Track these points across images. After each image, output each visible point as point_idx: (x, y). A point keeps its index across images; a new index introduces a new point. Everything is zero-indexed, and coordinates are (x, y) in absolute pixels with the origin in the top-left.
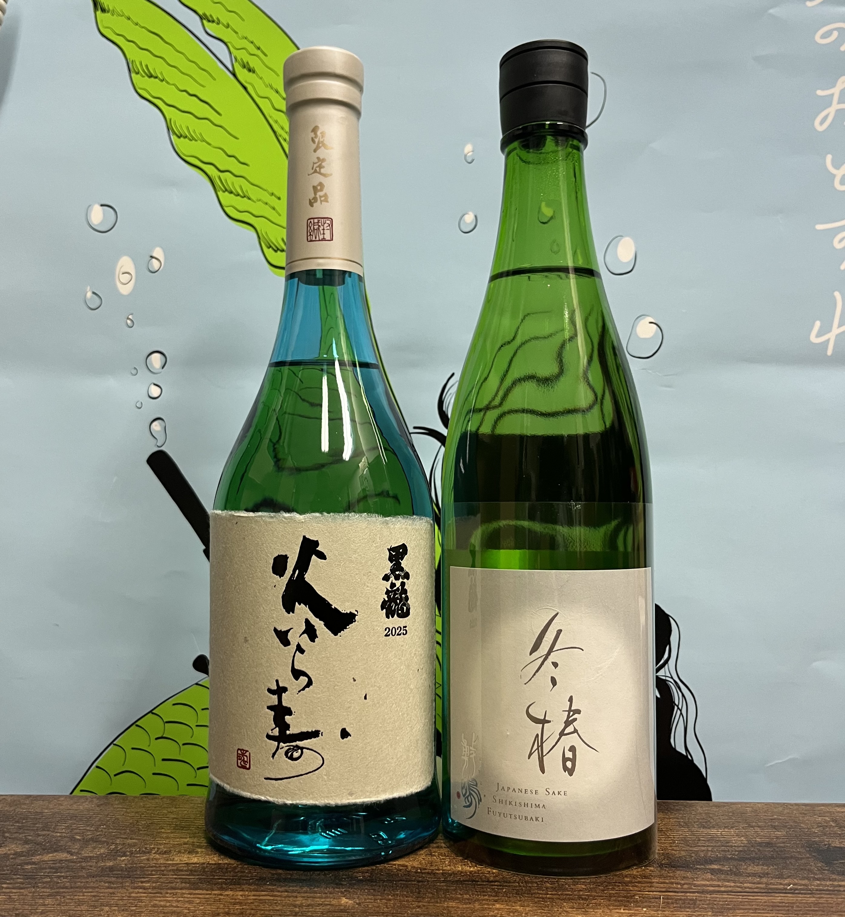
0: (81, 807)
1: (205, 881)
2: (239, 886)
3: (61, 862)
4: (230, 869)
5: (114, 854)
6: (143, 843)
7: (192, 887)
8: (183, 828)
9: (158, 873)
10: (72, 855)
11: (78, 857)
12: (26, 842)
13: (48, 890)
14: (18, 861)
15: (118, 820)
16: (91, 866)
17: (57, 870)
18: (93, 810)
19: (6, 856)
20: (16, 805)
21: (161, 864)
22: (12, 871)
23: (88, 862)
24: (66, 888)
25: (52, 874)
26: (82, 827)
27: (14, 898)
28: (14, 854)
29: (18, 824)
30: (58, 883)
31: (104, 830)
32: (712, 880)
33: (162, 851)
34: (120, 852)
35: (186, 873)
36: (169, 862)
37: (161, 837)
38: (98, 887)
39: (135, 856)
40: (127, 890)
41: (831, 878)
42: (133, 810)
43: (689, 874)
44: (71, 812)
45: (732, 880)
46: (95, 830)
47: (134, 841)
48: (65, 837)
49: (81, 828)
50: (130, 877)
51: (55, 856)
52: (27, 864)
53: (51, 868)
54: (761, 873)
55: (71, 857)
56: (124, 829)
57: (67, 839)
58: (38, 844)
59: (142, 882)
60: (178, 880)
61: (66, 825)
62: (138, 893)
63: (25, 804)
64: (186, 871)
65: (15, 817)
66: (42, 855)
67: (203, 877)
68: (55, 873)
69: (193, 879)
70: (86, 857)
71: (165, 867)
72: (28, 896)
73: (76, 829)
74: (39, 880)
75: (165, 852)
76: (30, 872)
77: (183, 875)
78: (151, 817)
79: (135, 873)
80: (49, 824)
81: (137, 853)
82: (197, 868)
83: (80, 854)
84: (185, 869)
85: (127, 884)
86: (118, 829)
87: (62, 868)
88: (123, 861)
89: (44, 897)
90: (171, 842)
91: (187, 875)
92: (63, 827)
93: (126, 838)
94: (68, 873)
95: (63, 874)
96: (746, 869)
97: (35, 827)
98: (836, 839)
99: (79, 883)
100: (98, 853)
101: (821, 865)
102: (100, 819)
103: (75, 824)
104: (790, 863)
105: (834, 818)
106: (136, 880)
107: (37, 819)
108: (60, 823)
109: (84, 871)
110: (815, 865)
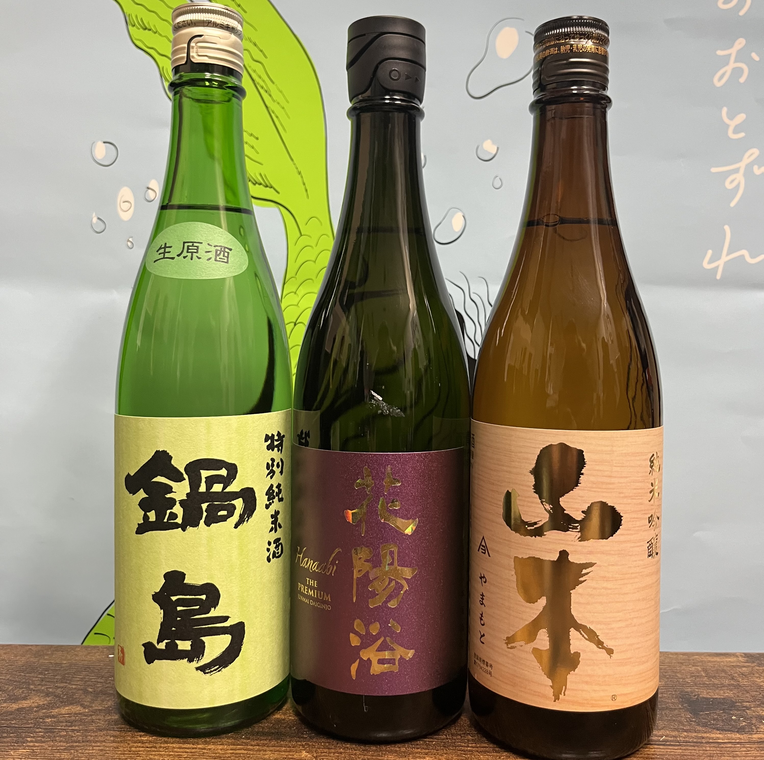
2: (220, 740)
3: (76, 716)
10: (84, 708)
11: (89, 709)
12: (47, 695)
13: (64, 744)
14: (41, 714)
16: (99, 720)
17: (72, 723)
18: (104, 661)
19: (31, 708)
20: (40, 656)
22: (35, 724)
23: (97, 715)
24: (79, 742)
26: (93, 678)
27: (36, 752)
28: (37, 707)
29: (40, 676)
30: (72, 737)
38: (104, 741)
40: (129, 744)
41: (696, 729)
44: (86, 663)
46: (105, 682)
48: (79, 689)
49: (93, 680)
51: (70, 709)
52: (48, 717)
53: (66, 722)
55: (84, 710)
57: (81, 692)
58: (57, 697)
61: (81, 677)
62: (137, 747)
63: (47, 654)
65: (38, 669)
66: (60, 708)
68: (69, 727)
70: (96, 710)
73: (88, 681)
74: (57, 733)
76: (50, 726)
80: (66, 675)
83: (92, 707)
87: (76, 721)
89: (60, 751)
92: (78, 679)
94: (81, 727)
95: (77, 728)
97: (55, 679)
98: (705, 690)
99: (89, 737)
100: (106, 706)
101: (689, 716)
102: (109, 670)
103: (88, 676)
104: (665, 713)
105: (705, 668)
106: (136, 734)
107: (57, 670)
108: (75, 675)
109: (94, 725)
110: (685, 716)
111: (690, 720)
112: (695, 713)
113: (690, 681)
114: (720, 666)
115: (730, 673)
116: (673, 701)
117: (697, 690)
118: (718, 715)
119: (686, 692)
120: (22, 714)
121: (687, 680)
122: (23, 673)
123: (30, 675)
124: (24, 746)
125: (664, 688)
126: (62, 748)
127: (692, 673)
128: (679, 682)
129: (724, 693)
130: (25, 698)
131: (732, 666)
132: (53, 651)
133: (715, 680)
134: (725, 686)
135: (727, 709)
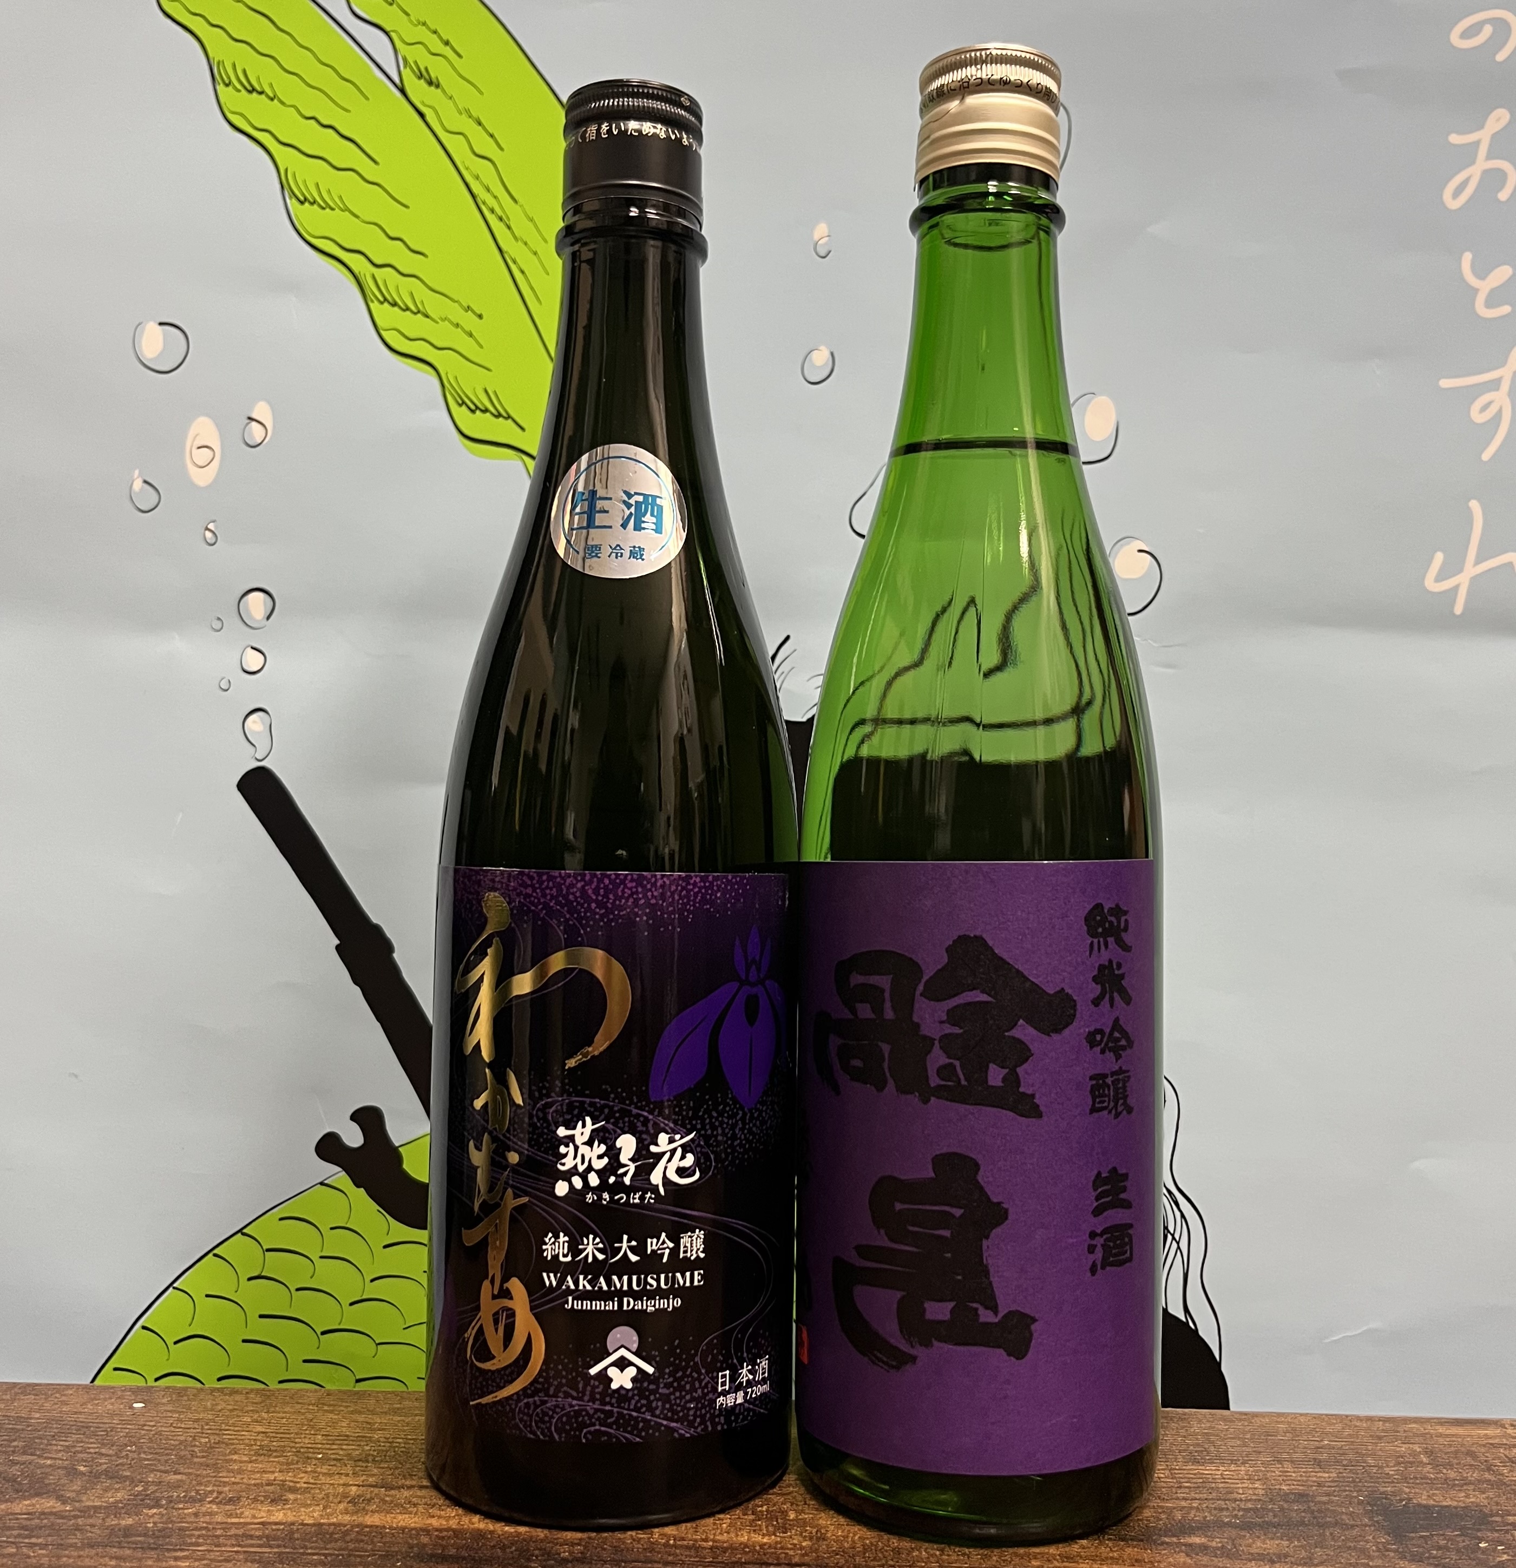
3: (42, 1517)
4: (336, 1536)
5: (137, 1504)
6: (194, 1482)
8: (270, 1452)
9: (208, 1542)
10: (64, 1503)
11: (74, 1506)
15: (161, 1435)
16: (93, 1526)
17: (31, 1531)
18: (121, 1415)
21: (217, 1523)
23: (89, 1517)
25: (21, 1540)
26: (93, 1447)
30: (29, 1557)
31: (130, 1455)
33: (224, 1498)
34: (149, 1499)
35: (259, 1542)
36: (233, 1520)
37: (228, 1471)
39: (176, 1506)
42: (190, 1416)
43: (1147, 1555)
44: (82, 1418)
46: (115, 1455)
47: (179, 1477)
48: (59, 1467)
49: (92, 1450)
50: (156, 1549)
51: (34, 1505)
53: (21, 1528)
54: (1274, 1554)
55: (62, 1508)
56: (167, 1454)
57: (61, 1472)
58: (8, 1481)
59: (176, 1559)
60: (241, 1557)
61: (67, 1444)
66: (12, 1503)
67: (287, 1550)
68: (26, 1537)
69: (267, 1555)
70: (88, 1507)
71: (223, 1529)
73: (81, 1452)
75: (231, 1499)
77: (252, 1546)
78: (221, 1430)
79: (168, 1540)
80: (36, 1441)
81: (180, 1502)
82: (279, 1533)
83: (78, 1501)
84: (257, 1533)
86: (156, 1453)
87: (41, 1528)
88: (152, 1517)
90: (245, 1481)
91: (260, 1546)
92: (59, 1448)
93: (166, 1472)
94: (50, 1539)
95: (40, 1541)
96: (1249, 1545)
97: (9, 1446)
98: (1423, 1489)
99: (65, 1559)
100: (111, 1500)
101: (1384, 1540)
102: (127, 1433)
103: (82, 1442)
104: (1331, 1534)
105: (1429, 1446)
106: (166, 1554)
107: (18, 1430)
108: (55, 1439)
109: (78, 1534)
110: (1374, 1539)
111: (1384, 1547)
112: (1398, 1534)
113: (1391, 1473)
114: (1462, 1445)
115: (1483, 1459)
116: (1351, 1509)
117: (1407, 1490)
118: (1448, 1540)
119: (1383, 1493)
121: (1387, 1470)
125: (1336, 1484)
127: (1399, 1457)
128: (1369, 1473)
129: (1466, 1497)
131: (1491, 1444)
132: (16, 1394)
133: (1449, 1471)
134: (1470, 1483)
135: (1469, 1529)
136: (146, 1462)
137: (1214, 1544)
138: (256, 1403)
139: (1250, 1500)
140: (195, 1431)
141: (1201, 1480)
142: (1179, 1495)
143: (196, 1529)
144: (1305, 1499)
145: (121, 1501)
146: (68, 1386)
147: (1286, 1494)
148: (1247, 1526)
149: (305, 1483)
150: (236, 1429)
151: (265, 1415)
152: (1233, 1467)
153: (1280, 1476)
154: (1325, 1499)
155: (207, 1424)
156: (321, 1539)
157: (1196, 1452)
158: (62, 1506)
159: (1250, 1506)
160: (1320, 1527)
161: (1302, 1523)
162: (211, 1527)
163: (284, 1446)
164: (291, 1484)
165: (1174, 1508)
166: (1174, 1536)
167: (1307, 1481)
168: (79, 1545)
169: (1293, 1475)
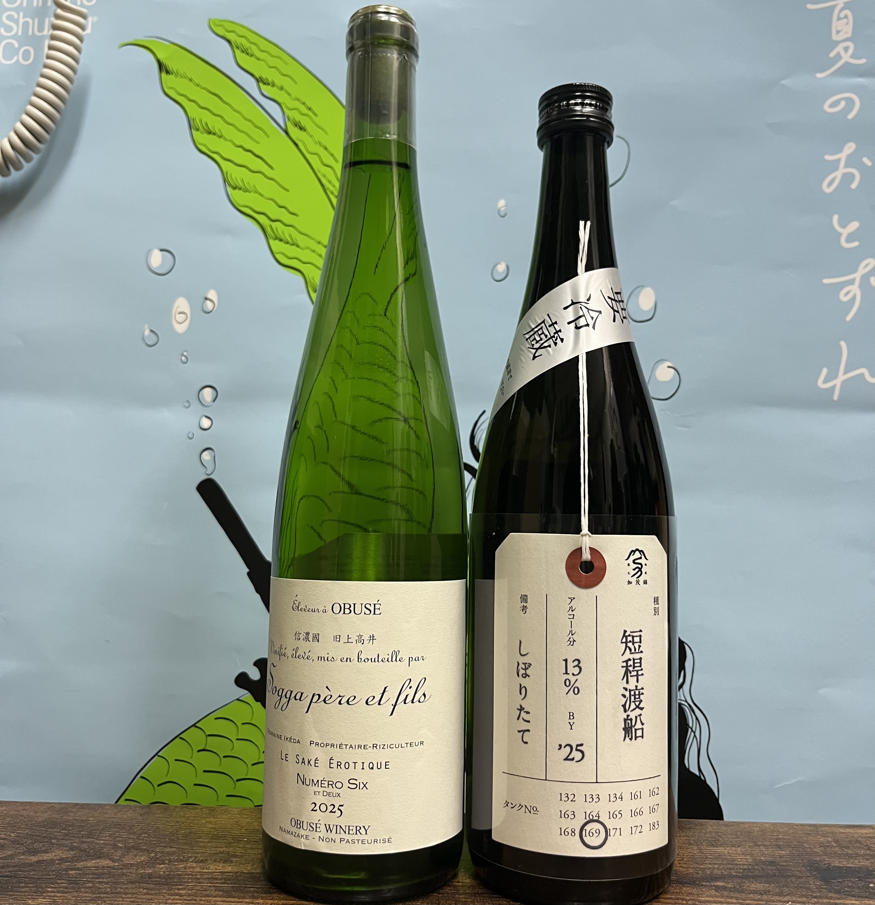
0: (125, 816)
1: (237, 889)
2: (269, 895)
3: (103, 868)
5: (153, 862)
6: (181, 852)
7: (225, 895)
9: (194, 881)
10: (114, 861)
11: (119, 863)
12: (72, 849)
13: (90, 895)
14: (64, 866)
15: (159, 829)
16: (131, 873)
17: (99, 876)
18: (136, 819)
19: (52, 861)
20: (63, 813)
21: (197, 872)
22: (57, 876)
23: (129, 869)
24: (107, 893)
25: (94, 880)
26: (125, 835)
28: (59, 860)
29: (64, 832)
30: (100, 888)
31: (145, 838)
32: (716, 896)
33: (199, 860)
34: (159, 860)
35: (221, 881)
36: (205, 871)
37: (198, 847)
38: (136, 893)
39: (173, 864)
40: (164, 897)
41: (828, 896)
42: (173, 820)
43: (694, 891)
44: (116, 820)
45: (734, 897)
46: (137, 838)
47: (172, 849)
48: (108, 845)
49: (123, 836)
50: (167, 884)
51: (98, 863)
52: (72, 869)
53: (93, 874)
54: (762, 890)
55: (113, 864)
56: (164, 838)
57: (110, 847)
58: (82, 851)
59: (178, 889)
60: (213, 888)
61: (110, 833)
62: (174, 900)
63: (71, 812)
64: (220, 879)
65: (62, 825)
66: (86, 861)
67: (237, 885)
68: (96, 879)
69: (226, 888)
70: (127, 864)
71: (201, 875)
72: (71, 900)
73: (118, 837)
74: (82, 885)
75: (202, 861)
76: (74, 877)
77: (217, 883)
78: (190, 826)
79: (172, 880)
80: (93, 831)
81: (175, 862)
82: (231, 877)
83: (121, 861)
84: (219, 877)
85: (164, 891)
86: (158, 838)
87: (104, 874)
88: (162, 869)
89: (86, 901)
90: (208, 851)
91: (222, 883)
92: (107, 835)
93: (165, 847)
94: (109, 879)
95: (104, 880)
96: (748, 886)
97: (80, 834)
98: (836, 859)
99: (119, 889)
100: (138, 860)
101: (819, 884)
102: (142, 828)
103: (119, 832)
104: (791, 881)
105: (836, 838)
106: (173, 887)
107: (83, 826)
108: (104, 831)
109: (124, 877)
110: (814, 883)
111: (820, 887)
112: (826, 880)
113: (818, 851)
114: (853, 837)
115: (865, 844)
116: (799, 869)
117: (827, 859)
118: (854, 883)
119: (816, 861)
120: (42, 866)
121: (815, 850)
122: (44, 828)
123: (52, 830)
124: (43, 896)
125: (789, 857)
126: (88, 898)
127: (821, 843)
128: (806, 851)
129: (859, 862)
130: (46, 852)
131: (868, 837)
132: (79, 808)
133: (848, 850)
134: (860, 856)
135: (863, 877)
136: (154, 842)
137: (729, 886)
138: (207, 814)
139: (745, 865)
140: (176, 827)
141: (717, 855)
142: (706, 862)
143: (186, 875)
144: (774, 864)
145: (144, 861)
146: (105, 805)
147: (764, 862)
148: (747, 877)
149: (240, 853)
150: (199, 826)
151: (213, 820)
152: (733, 848)
153: (759, 853)
154: (784, 864)
155: (183, 824)
156: (253, 880)
157: (713, 841)
158: (113, 863)
159: (746, 867)
160: (784, 877)
161: (775, 875)
162: (194, 874)
163: (226, 835)
164: (233, 853)
165: (705, 868)
166: (708, 882)
167: (774, 855)
168: (125, 882)
169: (766, 852)
